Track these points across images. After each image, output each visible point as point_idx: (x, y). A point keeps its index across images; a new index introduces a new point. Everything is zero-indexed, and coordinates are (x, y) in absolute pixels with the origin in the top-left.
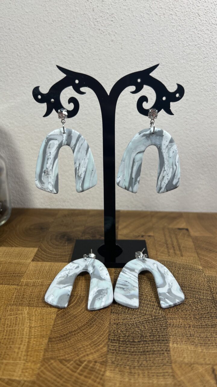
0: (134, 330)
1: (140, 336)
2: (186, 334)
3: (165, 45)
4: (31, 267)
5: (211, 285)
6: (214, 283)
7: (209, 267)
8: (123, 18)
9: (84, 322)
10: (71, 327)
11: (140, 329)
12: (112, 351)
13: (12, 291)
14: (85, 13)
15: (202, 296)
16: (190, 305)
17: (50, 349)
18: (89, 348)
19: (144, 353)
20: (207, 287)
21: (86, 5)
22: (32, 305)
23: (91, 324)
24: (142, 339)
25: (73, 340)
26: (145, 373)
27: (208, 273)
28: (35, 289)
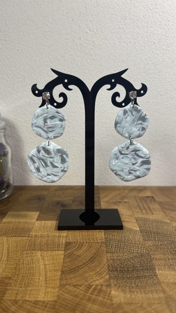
0: (127, 263)
1: (133, 267)
2: (167, 264)
4: (37, 225)
7: (175, 221)
9: (87, 259)
10: (77, 263)
11: (131, 262)
12: (113, 278)
13: (25, 241)
16: (166, 245)
17: (64, 278)
18: (95, 276)
19: (138, 277)
22: (43, 250)
23: (92, 260)
24: (135, 269)
25: (81, 272)
26: (141, 291)
27: (175, 224)
28: (43, 239)
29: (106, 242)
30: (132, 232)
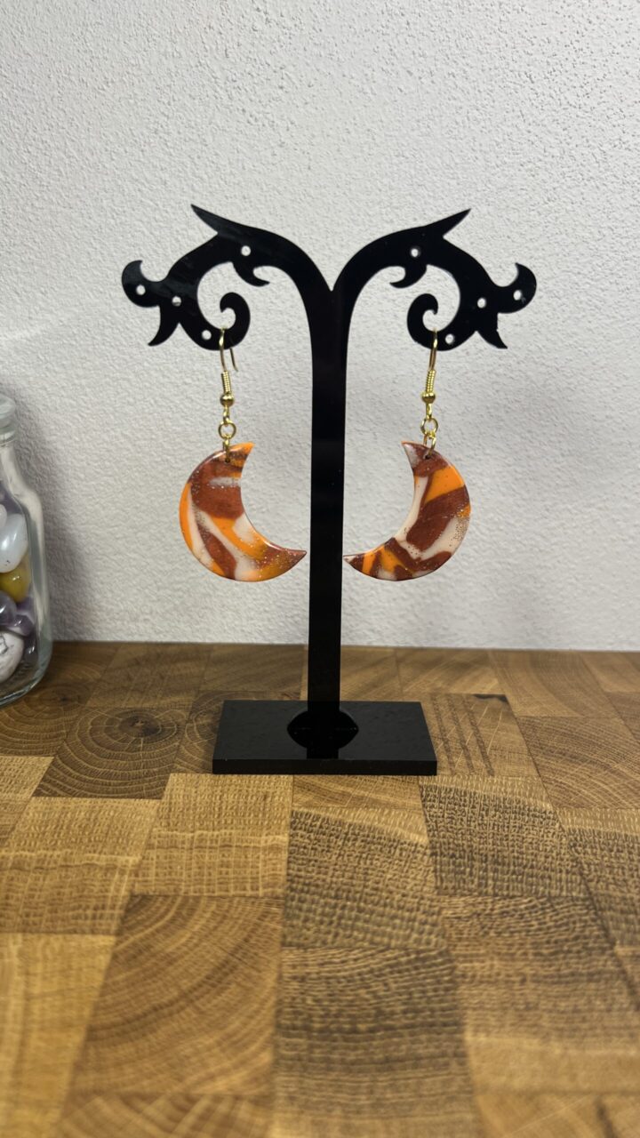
0: (355, 995)
1: (374, 1012)
2: (514, 1004)
3: (436, 162)
4: (31, 814)
5: (582, 855)
6: (589, 851)
7: (574, 804)
8: (313, 82)
9: (199, 975)
10: (157, 992)
11: (374, 992)
12: (287, 1062)
14: (203, 62)
15: (556, 888)
16: (522, 916)
17: (90, 1062)
18: (216, 1056)
19: (388, 1064)
20: (571, 863)
21: (205, 41)
22: (34, 928)
23: (220, 981)
24: (381, 1023)
25: (165, 1032)
26: (392, 1125)
27: (570, 821)
28: (44, 880)
29: (287, 895)
30: (398, 851)
